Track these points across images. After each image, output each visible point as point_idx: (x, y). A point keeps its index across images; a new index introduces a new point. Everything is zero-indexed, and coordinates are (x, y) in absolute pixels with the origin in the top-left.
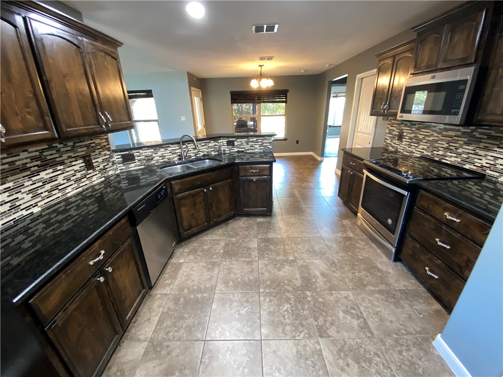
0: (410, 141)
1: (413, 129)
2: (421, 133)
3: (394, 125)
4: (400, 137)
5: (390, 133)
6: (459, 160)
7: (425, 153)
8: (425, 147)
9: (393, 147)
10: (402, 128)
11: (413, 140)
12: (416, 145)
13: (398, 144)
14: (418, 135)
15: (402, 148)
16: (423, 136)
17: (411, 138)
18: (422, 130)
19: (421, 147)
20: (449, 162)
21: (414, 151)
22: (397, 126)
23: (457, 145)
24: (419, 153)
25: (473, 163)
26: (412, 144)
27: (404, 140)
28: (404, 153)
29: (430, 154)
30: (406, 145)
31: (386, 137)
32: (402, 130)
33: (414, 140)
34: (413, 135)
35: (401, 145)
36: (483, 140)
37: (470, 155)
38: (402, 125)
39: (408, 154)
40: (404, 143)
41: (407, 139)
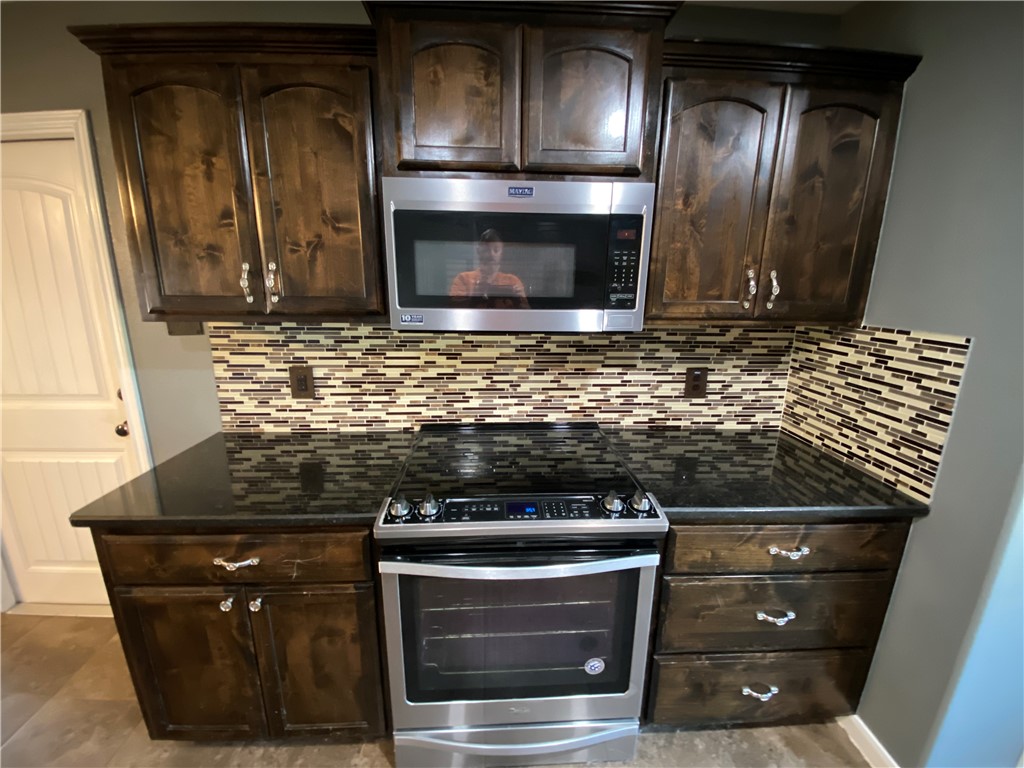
0: (357, 390)
1: (350, 354)
2: (388, 362)
3: (248, 350)
4: (303, 384)
5: (238, 377)
6: (529, 409)
7: (426, 413)
8: (422, 399)
9: (276, 422)
10: (298, 354)
11: (364, 386)
12: (386, 398)
13: (303, 407)
14: (381, 370)
15: (330, 418)
16: (403, 370)
17: (355, 383)
18: (389, 354)
19: (405, 400)
20: (506, 420)
21: (384, 416)
22: (269, 350)
23: (514, 378)
24: (405, 417)
25: (564, 408)
26: (365, 398)
27: (322, 391)
28: (343, 430)
29: (443, 413)
30: (338, 405)
31: (222, 395)
32: (300, 360)
33: (373, 387)
34: (358, 373)
35: (315, 410)
36: (569, 358)
37: (551, 393)
38: (292, 346)
39: (363, 429)
40: (330, 400)
41: (339, 386)
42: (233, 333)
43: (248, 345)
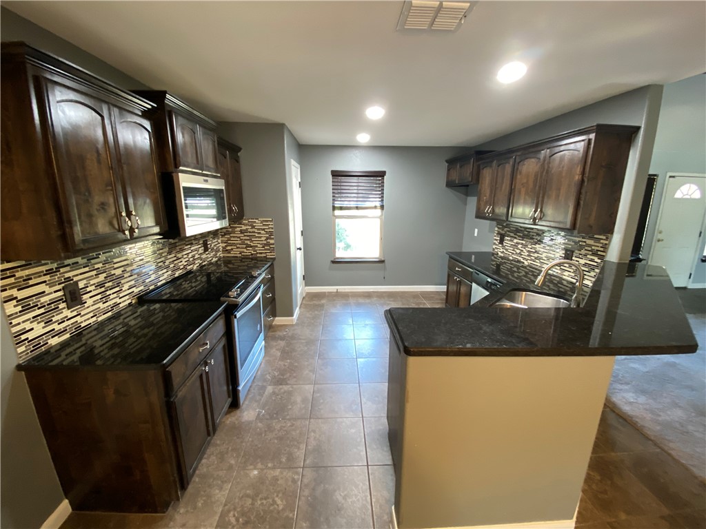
0: (103, 289)
1: (96, 266)
2: (116, 266)
3: (31, 282)
4: (73, 297)
5: (26, 309)
6: (170, 272)
7: (136, 290)
8: (133, 282)
9: (60, 333)
10: (67, 275)
11: (107, 285)
12: (117, 289)
13: (75, 313)
14: (113, 272)
15: (92, 314)
16: (122, 269)
17: (101, 285)
18: (115, 261)
19: (126, 287)
20: (164, 281)
21: (118, 301)
22: (47, 278)
23: (163, 259)
24: (127, 297)
25: (179, 269)
26: (108, 293)
27: (85, 297)
28: (100, 319)
29: (142, 288)
30: (95, 303)
31: (14, 330)
32: (69, 279)
33: (110, 284)
34: (102, 277)
35: (82, 313)
36: (177, 244)
37: (176, 262)
38: (62, 270)
39: (110, 314)
40: (90, 302)
41: (94, 290)
42: (18, 271)
43: (31, 279)
